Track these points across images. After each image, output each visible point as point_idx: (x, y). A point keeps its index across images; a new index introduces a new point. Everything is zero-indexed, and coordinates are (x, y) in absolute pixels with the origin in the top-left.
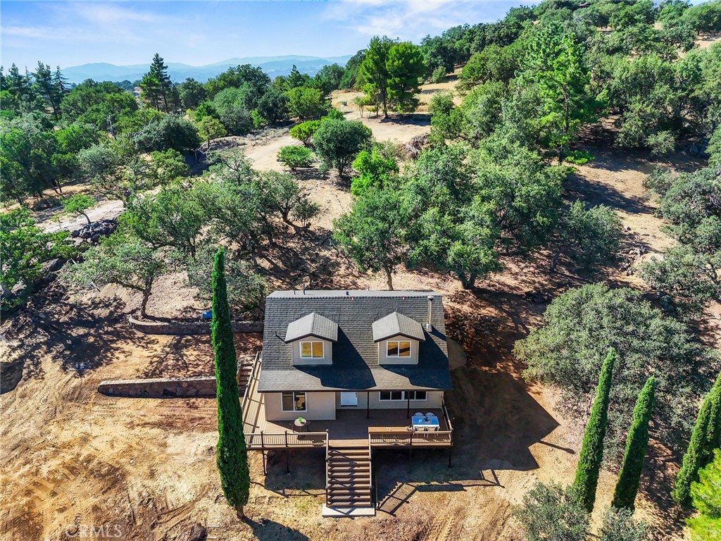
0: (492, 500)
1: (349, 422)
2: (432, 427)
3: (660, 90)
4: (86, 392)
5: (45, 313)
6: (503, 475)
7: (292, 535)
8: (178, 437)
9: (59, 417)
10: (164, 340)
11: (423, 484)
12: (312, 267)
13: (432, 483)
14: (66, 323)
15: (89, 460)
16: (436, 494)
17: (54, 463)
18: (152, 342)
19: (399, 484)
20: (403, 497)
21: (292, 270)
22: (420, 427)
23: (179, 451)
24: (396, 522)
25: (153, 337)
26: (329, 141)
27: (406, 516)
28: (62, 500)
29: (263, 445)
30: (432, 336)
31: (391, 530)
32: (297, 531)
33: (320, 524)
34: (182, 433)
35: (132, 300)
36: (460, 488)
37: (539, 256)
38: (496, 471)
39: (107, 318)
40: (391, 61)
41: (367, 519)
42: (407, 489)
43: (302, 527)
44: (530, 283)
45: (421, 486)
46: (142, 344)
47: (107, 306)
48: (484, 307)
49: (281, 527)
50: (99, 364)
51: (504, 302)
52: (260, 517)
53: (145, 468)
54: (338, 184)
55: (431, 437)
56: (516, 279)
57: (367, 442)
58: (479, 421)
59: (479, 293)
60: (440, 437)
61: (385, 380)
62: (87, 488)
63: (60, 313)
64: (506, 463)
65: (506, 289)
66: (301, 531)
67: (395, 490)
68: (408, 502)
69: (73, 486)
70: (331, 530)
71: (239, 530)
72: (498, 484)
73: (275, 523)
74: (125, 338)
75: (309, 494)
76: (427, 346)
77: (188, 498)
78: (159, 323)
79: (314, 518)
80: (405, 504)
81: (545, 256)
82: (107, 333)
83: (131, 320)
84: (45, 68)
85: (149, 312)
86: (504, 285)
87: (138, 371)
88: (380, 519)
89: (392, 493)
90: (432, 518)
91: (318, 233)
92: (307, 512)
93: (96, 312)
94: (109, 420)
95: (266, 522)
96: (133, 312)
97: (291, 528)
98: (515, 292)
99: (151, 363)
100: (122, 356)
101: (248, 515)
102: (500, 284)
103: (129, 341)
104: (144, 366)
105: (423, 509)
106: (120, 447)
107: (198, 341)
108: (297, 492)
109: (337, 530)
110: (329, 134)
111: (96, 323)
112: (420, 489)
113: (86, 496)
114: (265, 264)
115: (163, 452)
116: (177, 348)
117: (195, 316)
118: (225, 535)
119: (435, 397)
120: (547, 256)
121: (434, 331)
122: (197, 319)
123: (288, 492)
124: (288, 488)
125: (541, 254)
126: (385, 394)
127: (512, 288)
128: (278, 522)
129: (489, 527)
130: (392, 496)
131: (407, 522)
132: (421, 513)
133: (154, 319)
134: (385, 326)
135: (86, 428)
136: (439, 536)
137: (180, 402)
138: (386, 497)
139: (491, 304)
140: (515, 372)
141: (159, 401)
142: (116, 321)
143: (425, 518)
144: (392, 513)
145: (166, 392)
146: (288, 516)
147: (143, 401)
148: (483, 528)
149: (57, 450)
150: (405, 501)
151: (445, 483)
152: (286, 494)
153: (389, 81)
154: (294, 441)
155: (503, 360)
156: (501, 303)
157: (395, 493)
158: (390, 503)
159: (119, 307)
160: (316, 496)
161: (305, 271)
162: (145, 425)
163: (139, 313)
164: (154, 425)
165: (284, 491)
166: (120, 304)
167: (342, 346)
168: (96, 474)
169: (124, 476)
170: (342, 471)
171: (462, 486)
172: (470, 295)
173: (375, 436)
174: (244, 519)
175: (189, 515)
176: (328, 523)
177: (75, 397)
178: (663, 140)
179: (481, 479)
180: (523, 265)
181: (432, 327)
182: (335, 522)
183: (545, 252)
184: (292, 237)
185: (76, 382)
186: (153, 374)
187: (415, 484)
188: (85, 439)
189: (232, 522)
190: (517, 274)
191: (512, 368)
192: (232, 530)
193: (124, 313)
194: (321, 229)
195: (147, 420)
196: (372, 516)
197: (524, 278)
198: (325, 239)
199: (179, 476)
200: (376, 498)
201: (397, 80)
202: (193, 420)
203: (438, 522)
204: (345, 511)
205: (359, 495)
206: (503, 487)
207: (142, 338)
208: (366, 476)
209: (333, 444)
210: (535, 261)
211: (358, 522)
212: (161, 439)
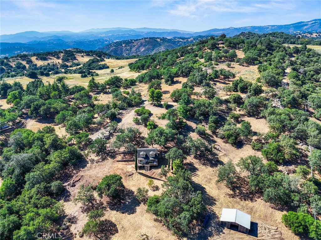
1: (147, 163)
5: (105, 151)
8: (128, 166)
9: (113, 164)
10: (122, 155)
12: (141, 143)
14: (108, 153)
15: (119, 168)
19: (152, 169)
21: (138, 144)
22: (154, 163)
26: (143, 119)
29: (139, 166)
35: (116, 149)
43: (143, 172)
49: (141, 173)
50: (115, 158)
53: (125, 169)
54: (145, 126)
55: (156, 164)
59: (165, 147)
61: (151, 159)
62: (120, 170)
63: (107, 151)
69: (118, 170)
74: (117, 155)
76: (156, 155)
83: (117, 152)
93: (112, 151)
94: (119, 164)
95: (139, 172)
100: (118, 157)
102: (168, 146)
104: (121, 158)
106: (122, 167)
107: (127, 155)
111: (112, 153)
112: (154, 169)
114: (134, 143)
116: (124, 156)
117: (126, 151)
119: (157, 160)
121: (157, 153)
126: (151, 160)
127: (170, 146)
132: (154, 171)
133: (120, 152)
134: (151, 153)
137: (127, 162)
139: (166, 149)
142: (114, 153)
145: (125, 161)
147: (122, 162)
149: (115, 167)
151: (157, 169)
152: (141, 170)
153: (155, 98)
154: (141, 165)
156: (168, 149)
158: (151, 171)
160: (144, 170)
161: (140, 144)
162: (124, 165)
166: (114, 150)
167: (146, 155)
169: (123, 169)
170: (147, 168)
173: (150, 164)
174: (137, 172)
175: (132, 172)
176: (145, 172)
177: (114, 162)
178: (201, 117)
184: (137, 138)
185: (113, 160)
188: (117, 166)
190: (171, 144)
194: (142, 136)
198: (143, 138)
199: (129, 169)
200: (150, 170)
202: (129, 164)
205: (148, 170)
207: (119, 155)
208: (149, 168)
209: (146, 165)
210: (174, 142)
211: (148, 172)
212: (126, 166)
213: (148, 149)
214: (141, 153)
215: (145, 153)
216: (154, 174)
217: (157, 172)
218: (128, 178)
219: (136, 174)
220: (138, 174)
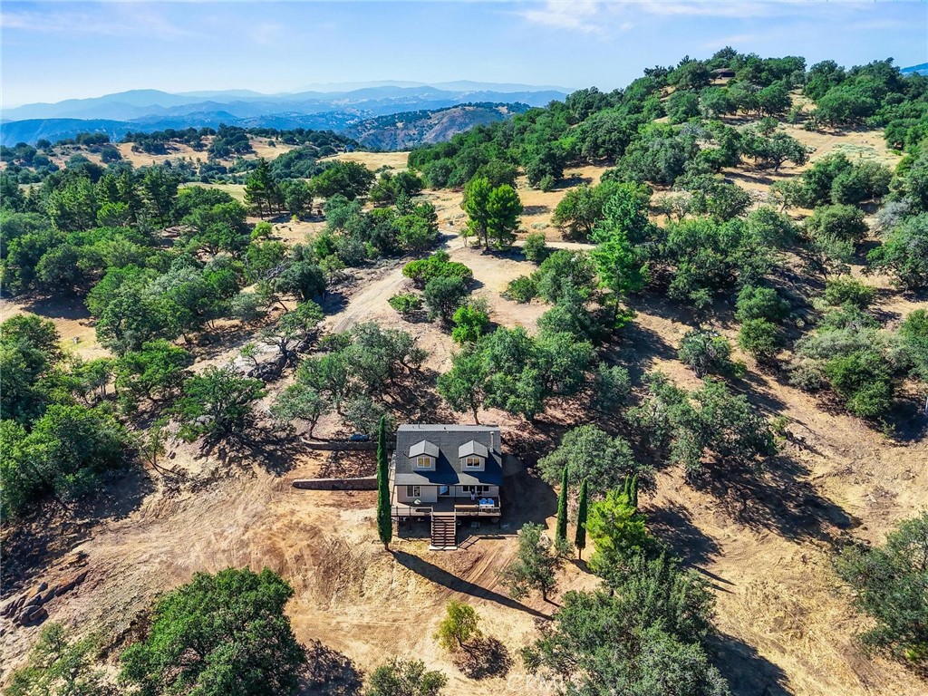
1: (444, 502)
2: (490, 506)
4: (285, 486)
5: (245, 435)
7: (414, 558)
8: (346, 512)
9: (273, 500)
10: (326, 454)
11: (484, 536)
12: (422, 402)
13: (489, 536)
14: (260, 441)
15: (298, 523)
16: (490, 541)
17: (279, 524)
18: (319, 455)
19: (471, 536)
21: (407, 403)
22: (483, 506)
23: (348, 519)
24: (467, 553)
25: (319, 452)
26: (435, 296)
27: (473, 550)
28: (290, 542)
29: (398, 514)
30: (493, 455)
31: (464, 556)
32: (416, 556)
33: (428, 553)
34: (348, 510)
35: (301, 426)
36: (504, 538)
37: (584, 395)
39: (285, 439)
40: (491, 203)
41: (452, 552)
42: (475, 538)
43: (419, 554)
44: (572, 416)
45: (482, 537)
46: (313, 457)
47: (284, 430)
48: (538, 434)
49: (408, 554)
50: (288, 470)
51: (552, 430)
52: (397, 550)
53: (331, 527)
54: (442, 327)
55: (489, 511)
56: (564, 413)
57: (454, 514)
59: (536, 423)
60: (495, 511)
61: (465, 480)
62: (301, 536)
63: (254, 434)
65: (555, 421)
66: (418, 556)
68: (475, 544)
69: (293, 535)
70: (434, 556)
71: (386, 556)
74: (301, 452)
75: (422, 540)
76: (489, 460)
77: (358, 541)
78: (323, 443)
79: (425, 550)
80: (473, 545)
81: (588, 395)
82: (288, 449)
83: (303, 440)
85: (314, 435)
86: (554, 417)
87: (314, 474)
88: (459, 551)
89: (466, 540)
90: (486, 551)
91: (426, 373)
92: (421, 548)
93: (278, 434)
94: (303, 502)
95: (400, 552)
96: (303, 434)
97: (413, 555)
98: (561, 423)
99: (321, 469)
100: (301, 464)
101: (391, 549)
102: (552, 417)
103: (304, 454)
104: (318, 470)
105: (482, 547)
106: (314, 516)
107: (348, 455)
108: (416, 540)
109: (437, 556)
110: (435, 292)
111: (279, 441)
112: (480, 538)
113: (302, 540)
114: (388, 399)
115: (339, 519)
116: (336, 459)
117: (344, 438)
118: (379, 557)
119: (494, 489)
120: (590, 396)
121: (495, 452)
122: (347, 440)
124: (410, 537)
125: (586, 394)
126: (465, 488)
127: (559, 420)
128: (406, 552)
131: (473, 553)
132: (481, 549)
133: (318, 440)
134: (466, 449)
135: (291, 506)
136: (489, 559)
137: (343, 493)
138: (463, 542)
139: (543, 431)
141: (331, 492)
143: (483, 551)
144: (466, 549)
145: (333, 487)
146: (411, 550)
147: (321, 492)
149: (278, 518)
150: (473, 543)
151: (495, 536)
152: (410, 540)
153: (489, 221)
154: (413, 512)
156: (549, 431)
157: (468, 540)
158: (465, 544)
159: (292, 431)
160: (426, 541)
161: (417, 404)
162: (325, 505)
163: (307, 436)
164: (330, 505)
165: (408, 539)
166: (293, 429)
167: (441, 461)
168: (304, 529)
169: (320, 531)
170: (440, 529)
172: (530, 425)
173: (458, 510)
174: (389, 551)
176: (432, 553)
177: (279, 488)
178: (701, 295)
179: (515, 534)
180: (571, 402)
181: (493, 450)
182: (436, 553)
184: (407, 377)
185: (278, 480)
186: (324, 476)
187: (480, 536)
188: (293, 513)
189: (383, 552)
190: (565, 409)
192: (383, 555)
193: (296, 435)
194: (428, 369)
195: (325, 502)
196: (455, 550)
197: (569, 412)
198: (431, 378)
199: (351, 531)
200: (458, 541)
201: (496, 221)
202: (353, 503)
203: (489, 553)
204: (441, 547)
205: (449, 540)
207: (312, 453)
208: (452, 530)
209: (436, 514)
210: (580, 400)
211: (448, 552)
212: (336, 512)
213: (450, 428)
214: (417, 449)
215: (434, 450)
216: (482, 566)
217: (497, 558)
218: (336, 586)
219: (384, 560)
220: (395, 562)
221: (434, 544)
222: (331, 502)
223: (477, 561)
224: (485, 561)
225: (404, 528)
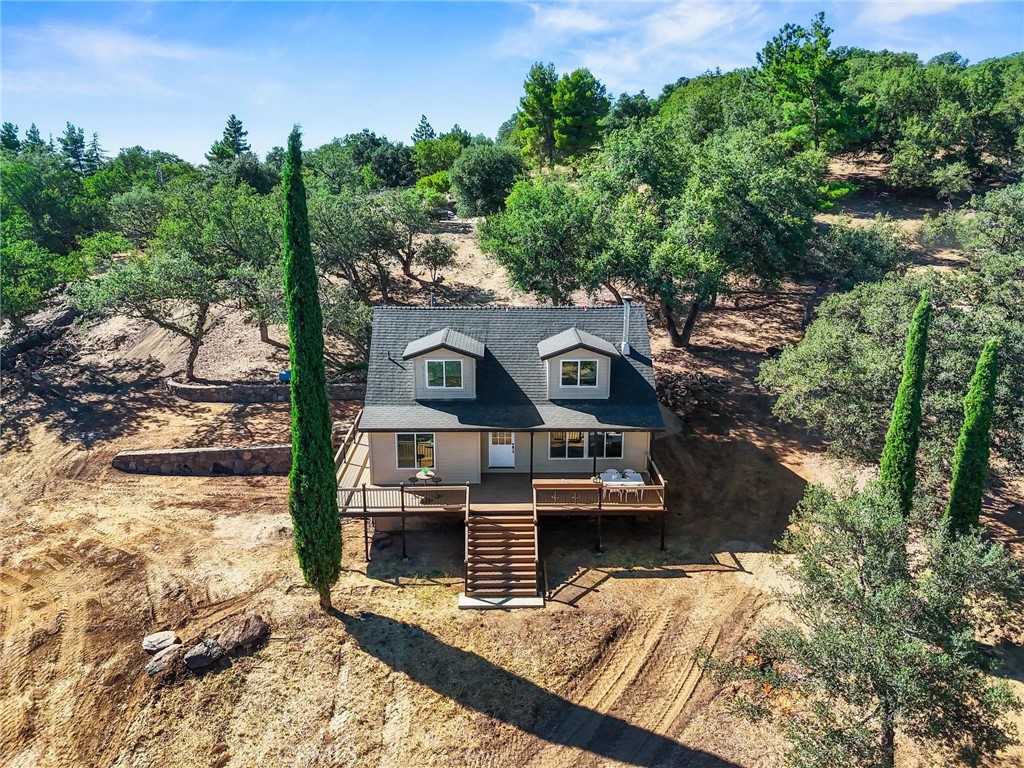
0: (733, 588)
1: (500, 478)
3: (947, 109)
4: (93, 467)
5: (41, 375)
6: (750, 559)
7: (410, 633)
8: (233, 519)
9: (48, 495)
10: (218, 408)
11: (621, 569)
13: (636, 568)
14: (72, 388)
15: (88, 546)
16: (642, 581)
17: (32, 552)
18: (203, 410)
19: (582, 570)
20: (590, 585)
23: (232, 535)
24: (578, 615)
25: (202, 405)
26: (471, 172)
27: (594, 607)
28: (40, 594)
29: (365, 507)
30: (630, 360)
31: (570, 625)
32: (417, 627)
33: (455, 618)
34: (238, 514)
36: (682, 574)
37: (784, 310)
38: (737, 555)
39: (133, 383)
40: (559, 94)
41: (531, 612)
42: (595, 575)
43: (425, 621)
44: (772, 339)
45: (617, 572)
46: (185, 413)
47: (136, 369)
48: (707, 367)
49: (391, 622)
51: (737, 361)
52: (357, 610)
53: (178, 554)
55: (631, 497)
56: (753, 336)
57: (531, 506)
58: (706, 496)
59: (698, 351)
60: (649, 496)
61: (557, 417)
62: (82, 579)
63: (64, 376)
64: (752, 545)
65: (738, 347)
66: (424, 627)
67: (575, 577)
68: (597, 591)
69: (60, 577)
70: (472, 625)
71: (323, 627)
72: (742, 569)
73: (382, 617)
74: (160, 406)
75: (438, 584)
76: (623, 374)
77: (243, 588)
78: (214, 387)
79: (445, 610)
80: (591, 593)
81: (794, 310)
82: (134, 400)
83: (171, 383)
84: (77, 131)
85: (198, 373)
86: (736, 342)
87: (176, 441)
88: (552, 611)
89: (570, 580)
90: (637, 610)
91: (455, 289)
92: (434, 603)
93: (118, 376)
94: (127, 499)
95: (368, 616)
96: (175, 375)
97: (408, 622)
98: (752, 350)
99: (197, 432)
100: (153, 426)
101: (338, 608)
102: (728, 341)
103: (166, 409)
104: (187, 435)
105: (621, 599)
106: (139, 530)
107: (270, 410)
108: (419, 581)
109: (482, 626)
111: (119, 388)
112: (617, 575)
113: (78, 589)
115: (207, 536)
116: (238, 417)
117: (268, 379)
118: (300, 633)
120: (797, 311)
121: (634, 353)
122: (272, 382)
123: (403, 580)
124: (403, 576)
125: (788, 308)
126: (560, 436)
127: (746, 346)
128: (386, 615)
129: (731, 619)
130: (571, 583)
131: (597, 614)
132: (619, 603)
133: (205, 382)
135: (90, 508)
136: (650, 633)
137: (239, 480)
138: (562, 585)
139: (715, 363)
140: (758, 440)
141: (207, 479)
142: (149, 386)
143: (626, 609)
144: (571, 603)
145: (216, 467)
146: (402, 609)
147: (180, 479)
148: (720, 621)
149: (39, 534)
150: (593, 589)
151: (655, 569)
152: (401, 583)
153: (557, 122)
154: (413, 503)
155: (740, 427)
156: (732, 362)
157: (576, 579)
158: (569, 592)
159: (154, 370)
160: (449, 585)
162: (181, 505)
163: (183, 376)
164: (195, 505)
165: (397, 580)
166: (156, 367)
168: (101, 563)
169: (142, 564)
170: (491, 546)
171: (682, 571)
172: (683, 354)
174: (329, 609)
175: (243, 608)
176: (468, 617)
177: (78, 473)
178: (954, 174)
179: (714, 563)
180: (762, 321)
181: (631, 348)
182: (479, 616)
183: (793, 306)
185: (80, 455)
186: (200, 444)
187: (609, 569)
188: (86, 521)
189: (313, 615)
190: (753, 330)
191: (753, 435)
192: (312, 625)
193: (160, 377)
194: (459, 284)
195: (185, 499)
196: (539, 607)
197: (764, 334)
198: (465, 295)
199: (230, 564)
200: (546, 583)
201: (568, 120)
202: (257, 500)
203: (647, 614)
204: (497, 601)
205: (519, 578)
206: (751, 573)
207: (187, 407)
208: (528, 550)
209: (476, 507)
210: (779, 316)
211: (516, 615)
212: (205, 521)
214: (425, 344)
216: (630, 656)
217: (676, 628)
218: (137, 728)
219: (314, 639)
220: (347, 646)
221: (473, 590)
222: (201, 498)
223: (612, 637)
224: (636, 638)
225: (386, 553)
